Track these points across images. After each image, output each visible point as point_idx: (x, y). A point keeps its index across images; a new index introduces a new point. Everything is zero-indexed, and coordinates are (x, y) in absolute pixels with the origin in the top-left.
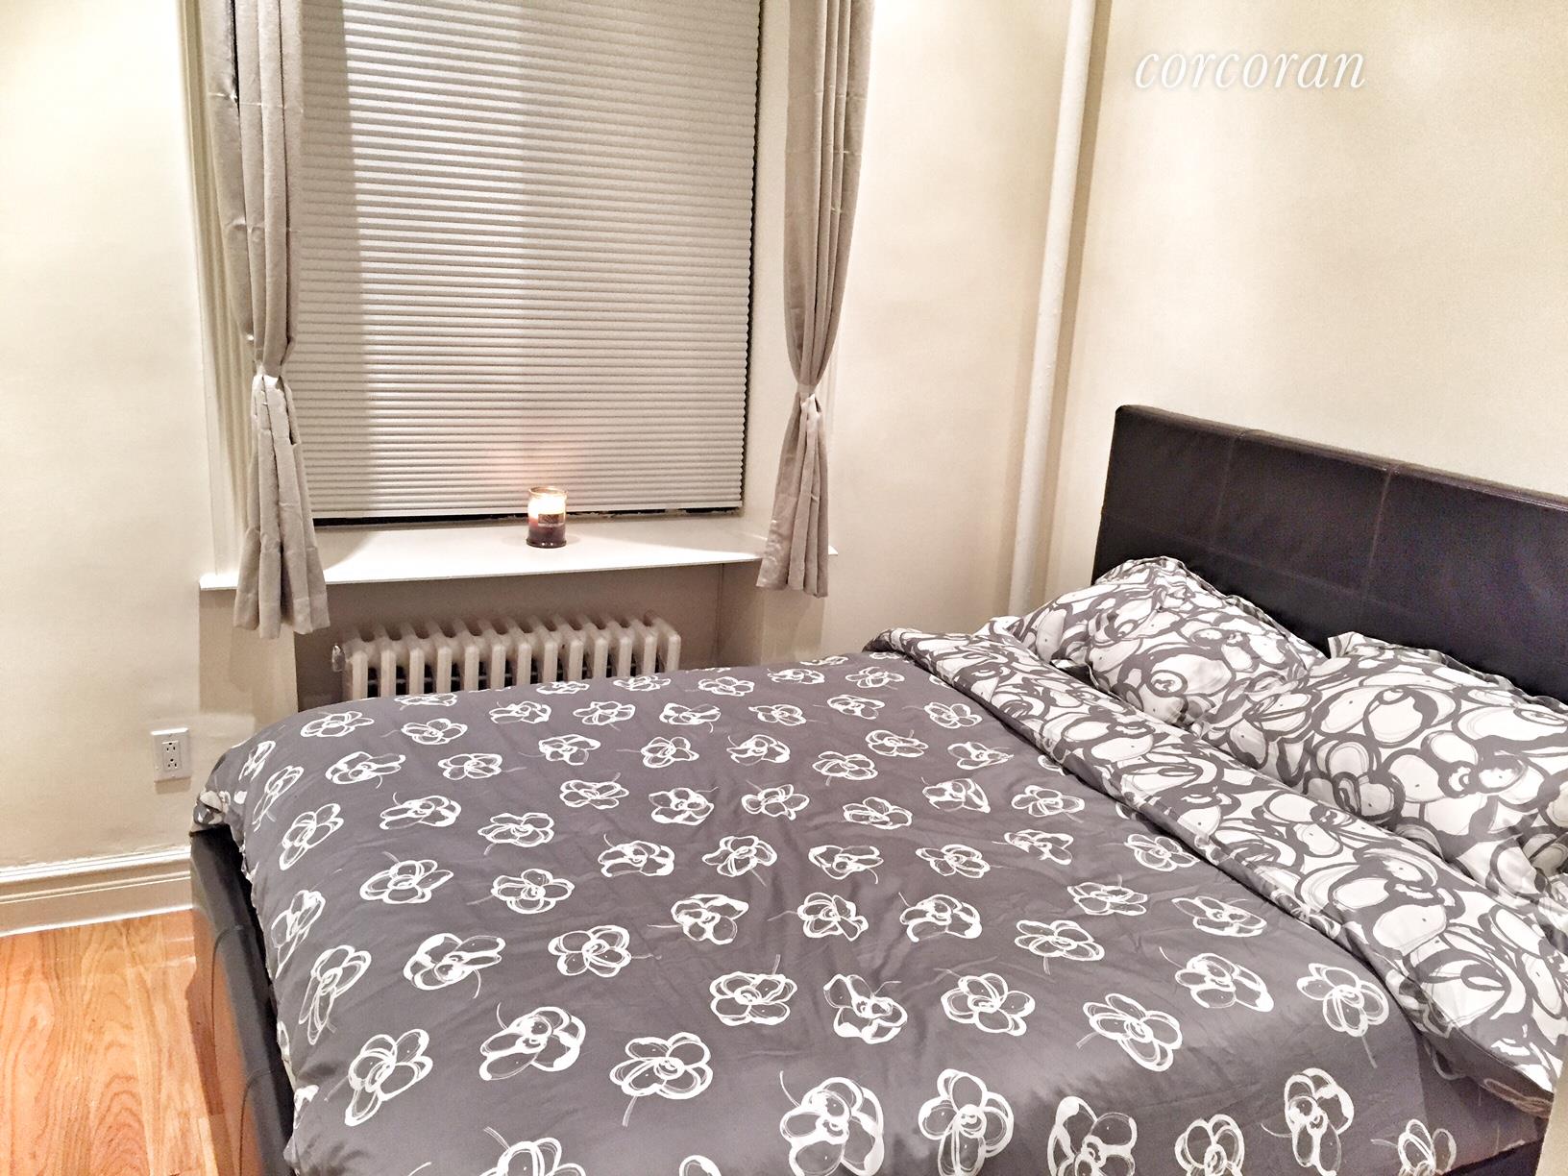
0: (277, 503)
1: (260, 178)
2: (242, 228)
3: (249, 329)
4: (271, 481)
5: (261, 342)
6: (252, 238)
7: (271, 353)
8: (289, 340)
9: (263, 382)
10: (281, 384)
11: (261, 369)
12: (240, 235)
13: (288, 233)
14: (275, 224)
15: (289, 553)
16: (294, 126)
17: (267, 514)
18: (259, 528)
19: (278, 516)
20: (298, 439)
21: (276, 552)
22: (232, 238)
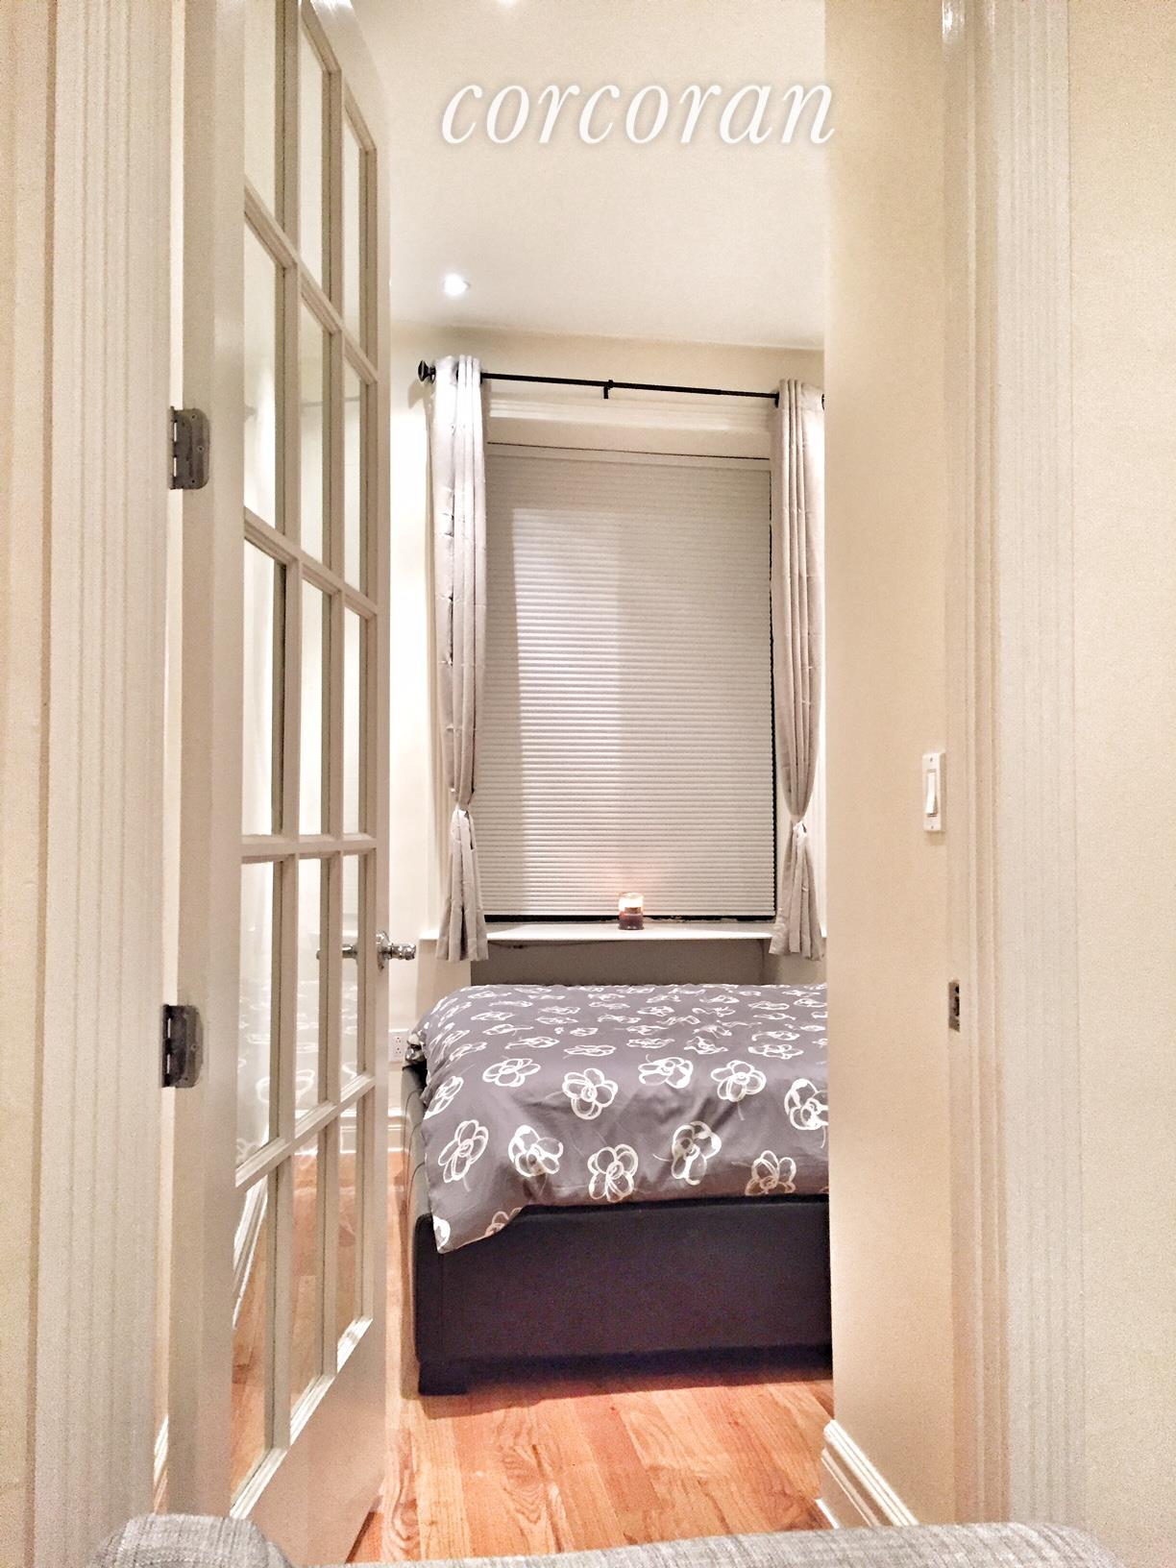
0: (462, 881)
1: (461, 703)
2: (450, 730)
3: (452, 785)
4: (459, 869)
5: (458, 792)
6: (456, 734)
7: (463, 797)
8: (473, 790)
9: (458, 814)
10: (467, 815)
11: (457, 807)
12: (450, 734)
13: (474, 732)
14: (467, 728)
15: (466, 912)
16: (480, 674)
17: (456, 888)
18: (451, 897)
19: (462, 890)
20: (475, 846)
21: (459, 911)
22: (446, 735)
